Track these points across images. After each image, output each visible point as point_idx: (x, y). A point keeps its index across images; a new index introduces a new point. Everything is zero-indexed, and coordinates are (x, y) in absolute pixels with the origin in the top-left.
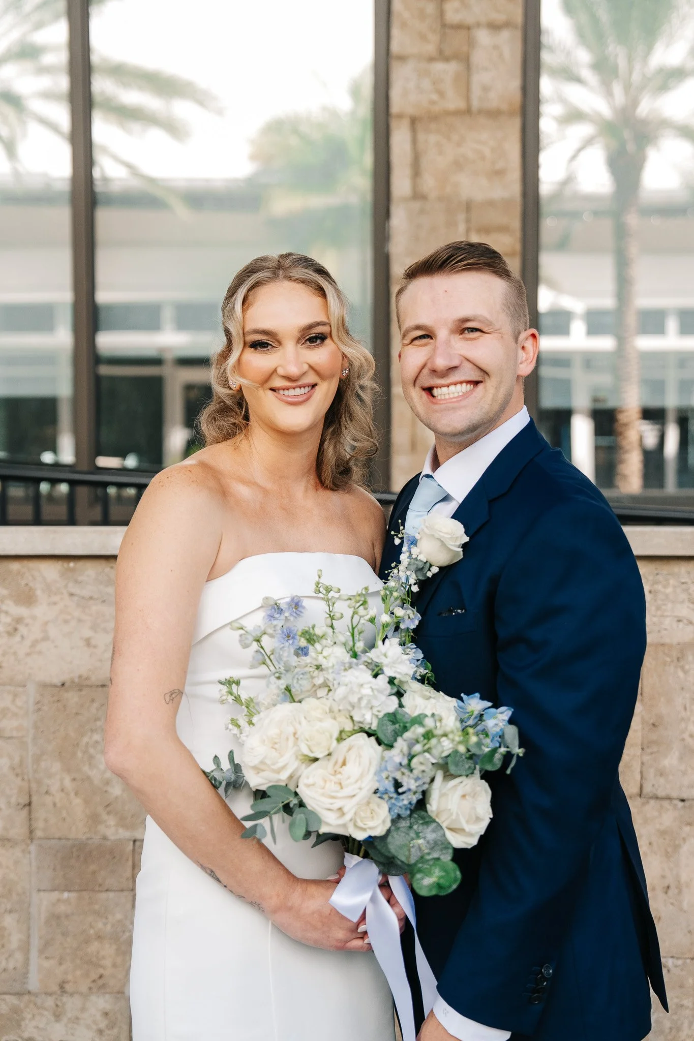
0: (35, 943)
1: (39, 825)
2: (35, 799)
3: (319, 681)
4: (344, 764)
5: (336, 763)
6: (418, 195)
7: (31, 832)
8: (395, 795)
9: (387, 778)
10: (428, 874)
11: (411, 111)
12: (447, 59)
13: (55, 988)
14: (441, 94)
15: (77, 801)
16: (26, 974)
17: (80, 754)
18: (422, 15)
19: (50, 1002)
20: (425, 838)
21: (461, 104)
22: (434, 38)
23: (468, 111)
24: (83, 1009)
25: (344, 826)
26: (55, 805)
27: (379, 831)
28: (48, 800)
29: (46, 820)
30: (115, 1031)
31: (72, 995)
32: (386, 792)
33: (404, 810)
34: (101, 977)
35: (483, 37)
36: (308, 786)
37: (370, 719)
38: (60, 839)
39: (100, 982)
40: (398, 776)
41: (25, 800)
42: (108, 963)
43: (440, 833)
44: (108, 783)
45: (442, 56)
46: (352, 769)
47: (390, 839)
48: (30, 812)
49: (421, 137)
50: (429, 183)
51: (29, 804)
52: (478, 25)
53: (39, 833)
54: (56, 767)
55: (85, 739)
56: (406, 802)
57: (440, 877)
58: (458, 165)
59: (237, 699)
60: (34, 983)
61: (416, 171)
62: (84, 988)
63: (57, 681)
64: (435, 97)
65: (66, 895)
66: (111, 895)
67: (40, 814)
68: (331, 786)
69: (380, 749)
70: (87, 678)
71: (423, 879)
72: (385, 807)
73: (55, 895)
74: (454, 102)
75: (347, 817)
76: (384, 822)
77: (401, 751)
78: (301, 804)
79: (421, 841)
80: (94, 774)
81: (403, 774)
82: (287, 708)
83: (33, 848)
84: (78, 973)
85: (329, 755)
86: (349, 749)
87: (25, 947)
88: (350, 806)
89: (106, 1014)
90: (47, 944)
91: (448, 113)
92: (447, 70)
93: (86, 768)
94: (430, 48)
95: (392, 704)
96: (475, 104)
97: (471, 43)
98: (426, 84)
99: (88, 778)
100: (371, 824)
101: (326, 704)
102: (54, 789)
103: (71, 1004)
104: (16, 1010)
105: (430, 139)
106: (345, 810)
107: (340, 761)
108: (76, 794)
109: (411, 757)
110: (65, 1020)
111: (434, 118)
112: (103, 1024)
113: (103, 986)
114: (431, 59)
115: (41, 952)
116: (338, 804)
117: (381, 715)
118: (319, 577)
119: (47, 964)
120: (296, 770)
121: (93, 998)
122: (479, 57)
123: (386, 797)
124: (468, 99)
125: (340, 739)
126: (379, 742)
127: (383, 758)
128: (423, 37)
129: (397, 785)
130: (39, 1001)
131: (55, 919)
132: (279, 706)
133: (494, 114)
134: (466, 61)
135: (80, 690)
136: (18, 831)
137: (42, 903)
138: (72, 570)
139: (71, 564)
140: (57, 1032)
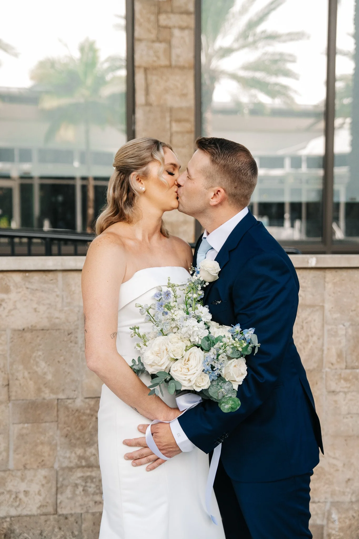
0: (12, 447)
1: (13, 394)
2: (11, 382)
3: (174, 325)
4: (188, 360)
5: (185, 360)
6: (148, 104)
7: (9, 397)
8: (212, 372)
9: (208, 365)
10: (227, 403)
11: (144, 64)
12: (160, 42)
13: (22, 467)
14: (158, 58)
15: (31, 383)
16: (7, 461)
17: (32, 361)
18: (149, 20)
19: (19, 474)
20: (224, 388)
21: (167, 63)
22: (154, 32)
23: (170, 66)
24: (35, 476)
25: (192, 386)
26: (20, 385)
27: (206, 387)
28: (17, 382)
29: (16, 392)
30: (50, 485)
31: (29, 470)
32: (208, 370)
33: (215, 377)
34: (43, 461)
35: (177, 32)
36: (175, 371)
37: (197, 340)
38: (23, 400)
39: (43, 463)
40: (213, 363)
41: (6, 383)
42: (46, 454)
43: (231, 386)
44: (45, 374)
45: (158, 40)
46: (193, 362)
47: (209, 390)
48: (8, 389)
49: (149, 77)
50: (153, 98)
51: (8, 385)
52: (174, 27)
53: (13, 398)
54: (21, 367)
55: (34, 355)
56: (216, 374)
57: (232, 405)
58: (166, 90)
59: (139, 335)
60: (11, 465)
61: (147, 92)
62: (35, 467)
63: (21, 328)
64: (155, 59)
65: (26, 425)
66: (47, 424)
67: (13, 389)
68: (185, 371)
69: (203, 352)
70: (35, 326)
71: (225, 405)
72: (208, 376)
73: (21, 426)
74: (163, 62)
75: (193, 382)
76: (208, 383)
77: (214, 353)
78: (172, 379)
79: (223, 390)
80: (38, 370)
81: (215, 362)
82: (162, 338)
83: (10, 405)
84: (32, 460)
85: (183, 357)
86: (190, 354)
87: (7, 450)
88: (193, 378)
89: (45, 477)
90: (17, 448)
91: (161, 67)
92: (160, 47)
93: (35, 367)
94: (153, 36)
95: (206, 333)
96: (174, 63)
97: (171, 35)
98: (151, 53)
99: (36, 372)
100: (202, 384)
101: (178, 335)
102: (20, 377)
103: (29, 474)
104: (3, 478)
105: (153, 78)
106: (191, 380)
107: (187, 359)
108: (31, 379)
109: (218, 355)
110: (26, 481)
111: (155, 68)
112: (44, 482)
113: (44, 465)
114: (153, 41)
115: (15, 451)
116: (188, 377)
117: (202, 338)
118: (169, 280)
119: (17, 457)
120: (169, 365)
121: (40, 470)
122: (175, 42)
123: (208, 372)
124: (170, 60)
125: (186, 350)
126: (202, 349)
127: (204, 356)
128: (149, 31)
129: (213, 367)
130: (14, 474)
131: (21, 436)
132: (158, 338)
133: (182, 68)
134: (169, 43)
135: (32, 332)
136: (3, 397)
137: (15, 429)
138: (27, 277)
139: (27, 274)
140: (23, 487)
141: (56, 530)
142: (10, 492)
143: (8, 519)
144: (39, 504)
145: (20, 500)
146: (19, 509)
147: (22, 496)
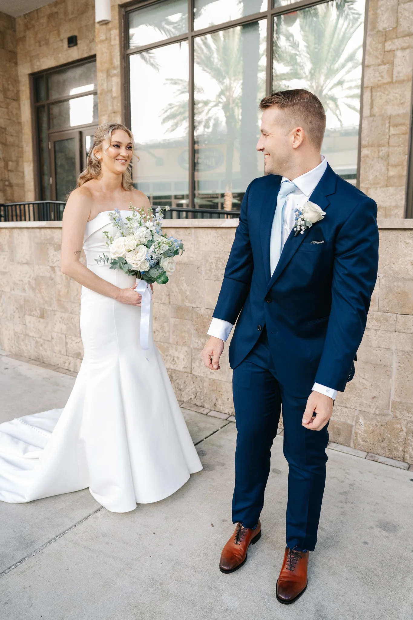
0: (171, 331)
1: (171, 300)
2: (170, 294)
6: (372, 115)
7: (170, 302)
11: (371, 85)
12: (385, 64)
13: (175, 343)
14: (382, 77)
15: (179, 295)
16: (169, 338)
17: (180, 282)
18: (377, 50)
19: (175, 346)
21: (390, 80)
22: (381, 57)
23: (392, 82)
24: (181, 349)
26: (174, 295)
29: (173, 299)
30: (188, 356)
31: (179, 345)
34: (185, 342)
35: (399, 53)
38: (176, 305)
39: (185, 343)
41: (168, 294)
42: (186, 338)
44: (186, 291)
45: (384, 63)
48: (169, 297)
49: (374, 94)
50: (376, 110)
51: (169, 295)
52: (397, 49)
53: (171, 303)
54: (175, 285)
55: (181, 278)
58: (387, 102)
60: (171, 341)
61: (372, 107)
62: (182, 344)
64: (380, 79)
65: (177, 319)
66: (187, 321)
67: (172, 297)
70: (181, 262)
73: (175, 319)
74: (387, 79)
80: (183, 288)
83: (170, 306)
84: (180, 340)
87: (169, 332)
89: (186, 352)
90: (174, 332)
91: (385, 84)
92: (384, 68)
93: (181, 286)
94: (379, 61)
96: (395, 79)
97: (394, 56)
98: (377, 74)
99: (182, 289)
103: (179, 348)
104: (168, 347)
105: (377, 94)
108: (179, 293)
110: (178, 351)
111: (379, 86)
112: (186, 354)
113: (186, 344)
114: (379, 65)
115: (172, 333)
119: (173, 337)
121: (184, 347)
122: (397, 61)
124: (392, 77)
128: (377, 57)
130: (172, 346)
131: (175, 325)
133: (401, 82)
134: (392, 64)
135: (180, 265)
136: (167, 302)
137: (173, 321)
138: (177, 231)
139: (178, 230)
140: (176, 354)
141: (192, 383)
142: (171, 355)
143: (170, 370)
144: (183, 366)
145: (175, 361)
146: (175, 366)
147: (176, 359)
